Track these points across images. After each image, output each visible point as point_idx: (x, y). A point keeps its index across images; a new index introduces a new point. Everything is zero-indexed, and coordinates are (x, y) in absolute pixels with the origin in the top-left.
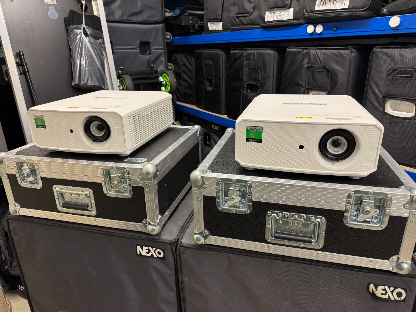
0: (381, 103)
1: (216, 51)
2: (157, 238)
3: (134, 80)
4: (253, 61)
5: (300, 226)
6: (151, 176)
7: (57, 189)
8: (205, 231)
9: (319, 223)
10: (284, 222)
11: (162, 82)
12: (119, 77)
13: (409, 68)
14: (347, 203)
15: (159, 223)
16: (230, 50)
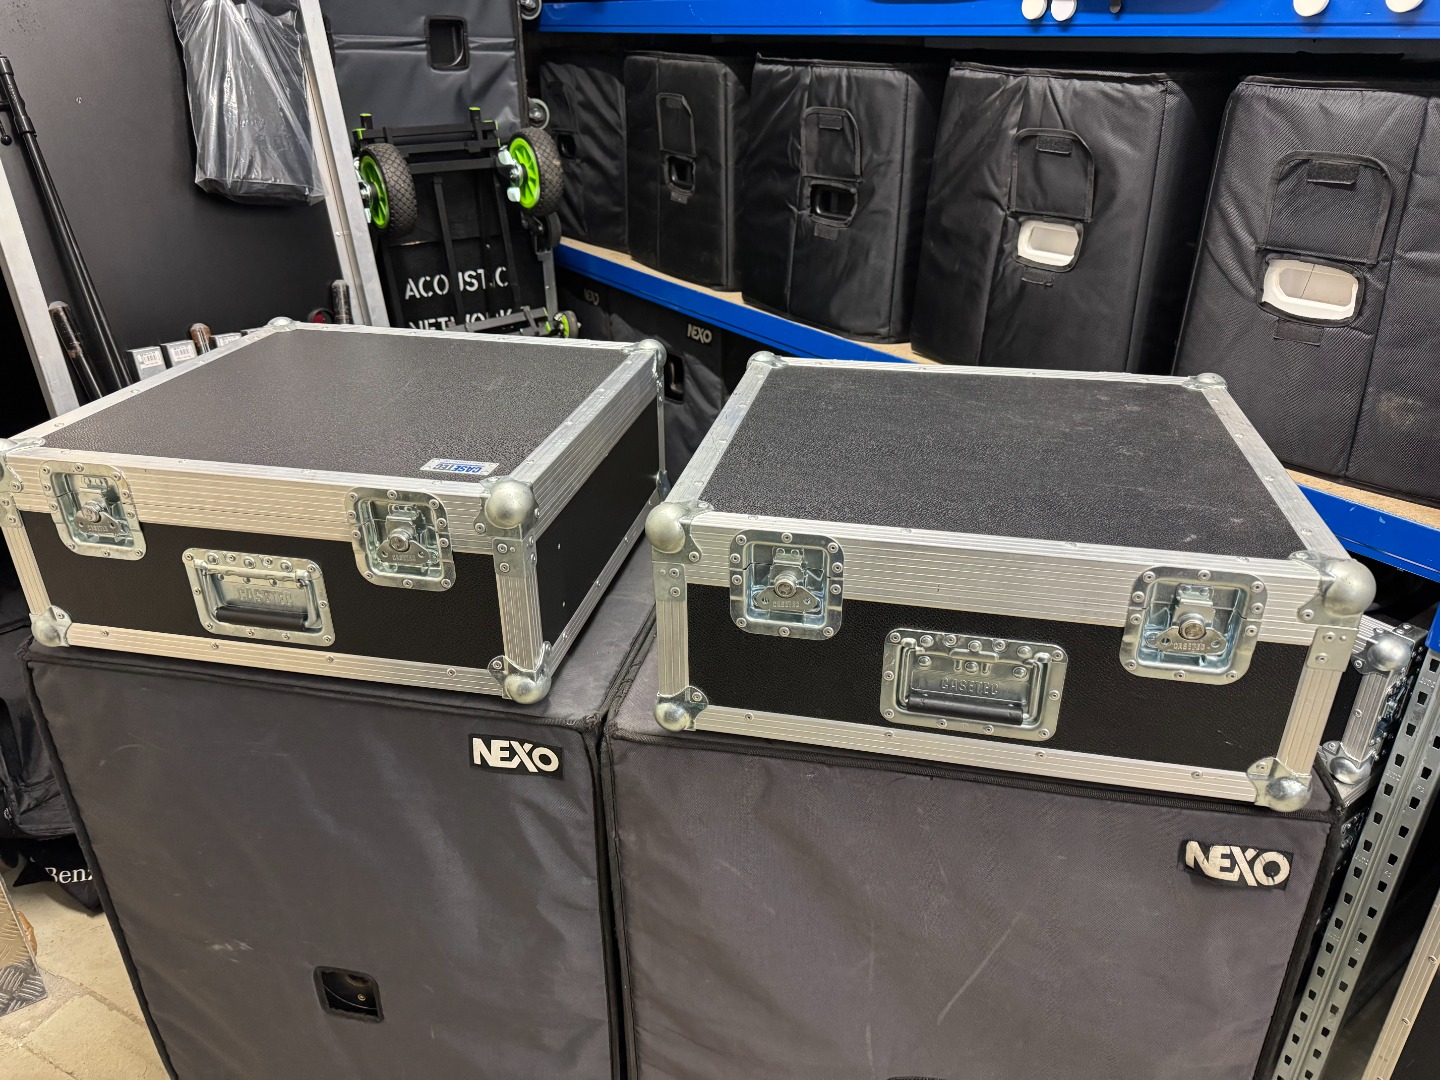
0: (1252, 271)
1: (703, 61)
2: (537, 712)
3: (411, 159)
4: (832, 105)
5: (988, 673)
6: (516, 522)
7: (199, 562)
8: (692, 691)
9: (1045, 665)
10: (939, 663)
11: (510, 168)
12: (358, 149)
13: (1345, 157)
14: (1133, 603)
15: (542, 667)
16: (754, 60)
